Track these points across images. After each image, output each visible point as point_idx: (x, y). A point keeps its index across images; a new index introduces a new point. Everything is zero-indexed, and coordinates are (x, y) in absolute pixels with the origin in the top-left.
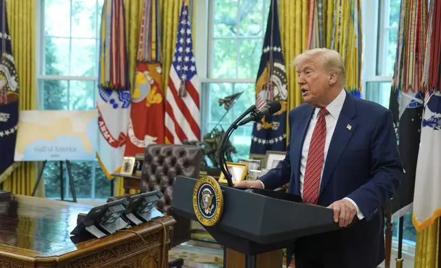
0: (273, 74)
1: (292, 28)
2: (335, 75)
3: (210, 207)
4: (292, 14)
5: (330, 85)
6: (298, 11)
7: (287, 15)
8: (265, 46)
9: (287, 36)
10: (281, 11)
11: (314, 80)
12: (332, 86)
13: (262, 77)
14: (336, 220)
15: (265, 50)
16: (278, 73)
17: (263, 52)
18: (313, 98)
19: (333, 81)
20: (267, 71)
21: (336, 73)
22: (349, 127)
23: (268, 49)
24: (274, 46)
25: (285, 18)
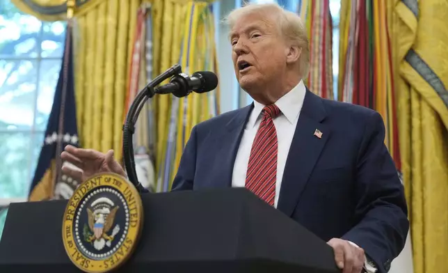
0: (62, 181)
1: (97, 104)
2: (296, 49)
3: (109, 233)
4: (98, 82)
5: (287, 64)
6: (109, 79)
7: (89, 85)
8: (48, 133)
9: (88, 117)
10: (79, 77)
11: (264, 48)
12: (290, 66)
13: (41, 187)
14: (341, 265)
15: (50, 140)
16: (70, 180)
17: (45, 142)
18: (260, 79)
19: (292, 58)
20: (51, 177)
21: (299, 47)
22: (319, 134)
23: (54, 137)
24: (64, 133)
25: (84, 88)
